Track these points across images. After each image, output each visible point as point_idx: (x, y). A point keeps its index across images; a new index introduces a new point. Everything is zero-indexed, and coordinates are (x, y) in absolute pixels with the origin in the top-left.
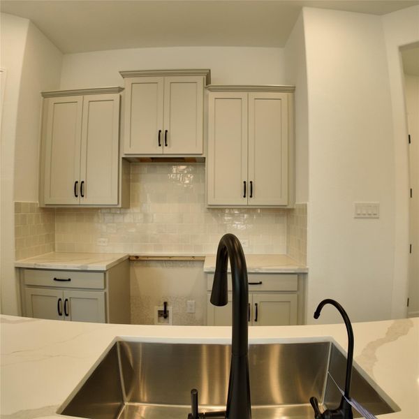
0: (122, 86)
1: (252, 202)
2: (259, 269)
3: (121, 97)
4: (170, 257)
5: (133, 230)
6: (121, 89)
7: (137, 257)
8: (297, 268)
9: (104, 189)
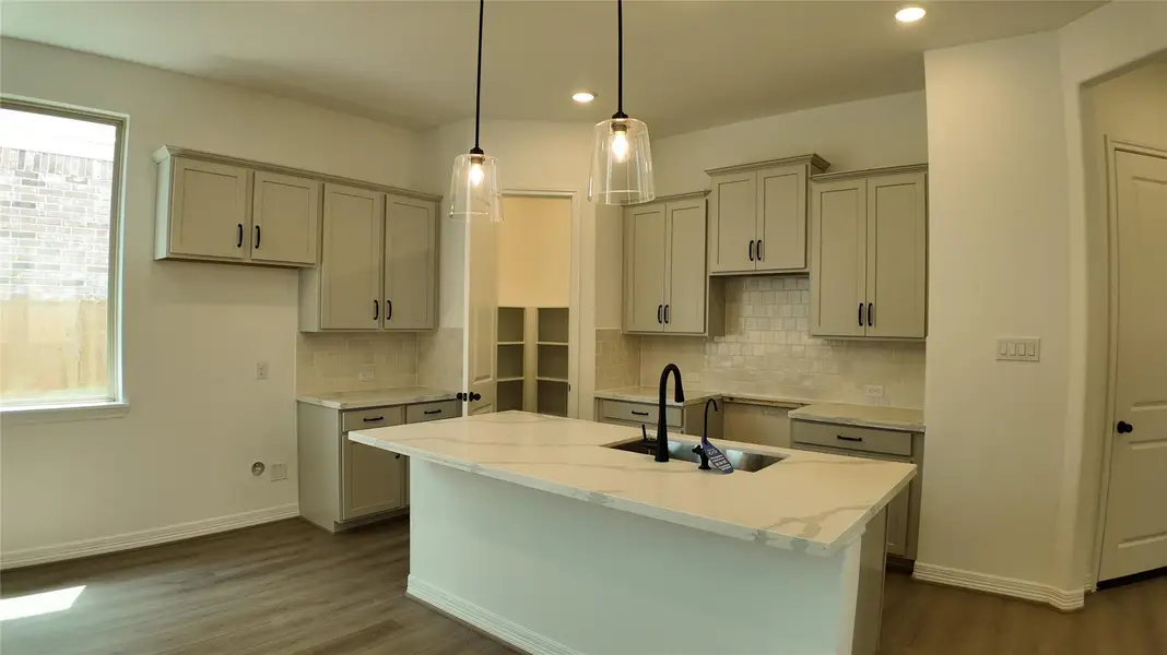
0: (707, 188)
1: (872, 332)
2: (857, 420)
3: (707, 201)
4: (772, 402)
5: (729, 364)
6: (707, 193)
7: (731, 399)
8: (908, 424)
9: (690, 314)
